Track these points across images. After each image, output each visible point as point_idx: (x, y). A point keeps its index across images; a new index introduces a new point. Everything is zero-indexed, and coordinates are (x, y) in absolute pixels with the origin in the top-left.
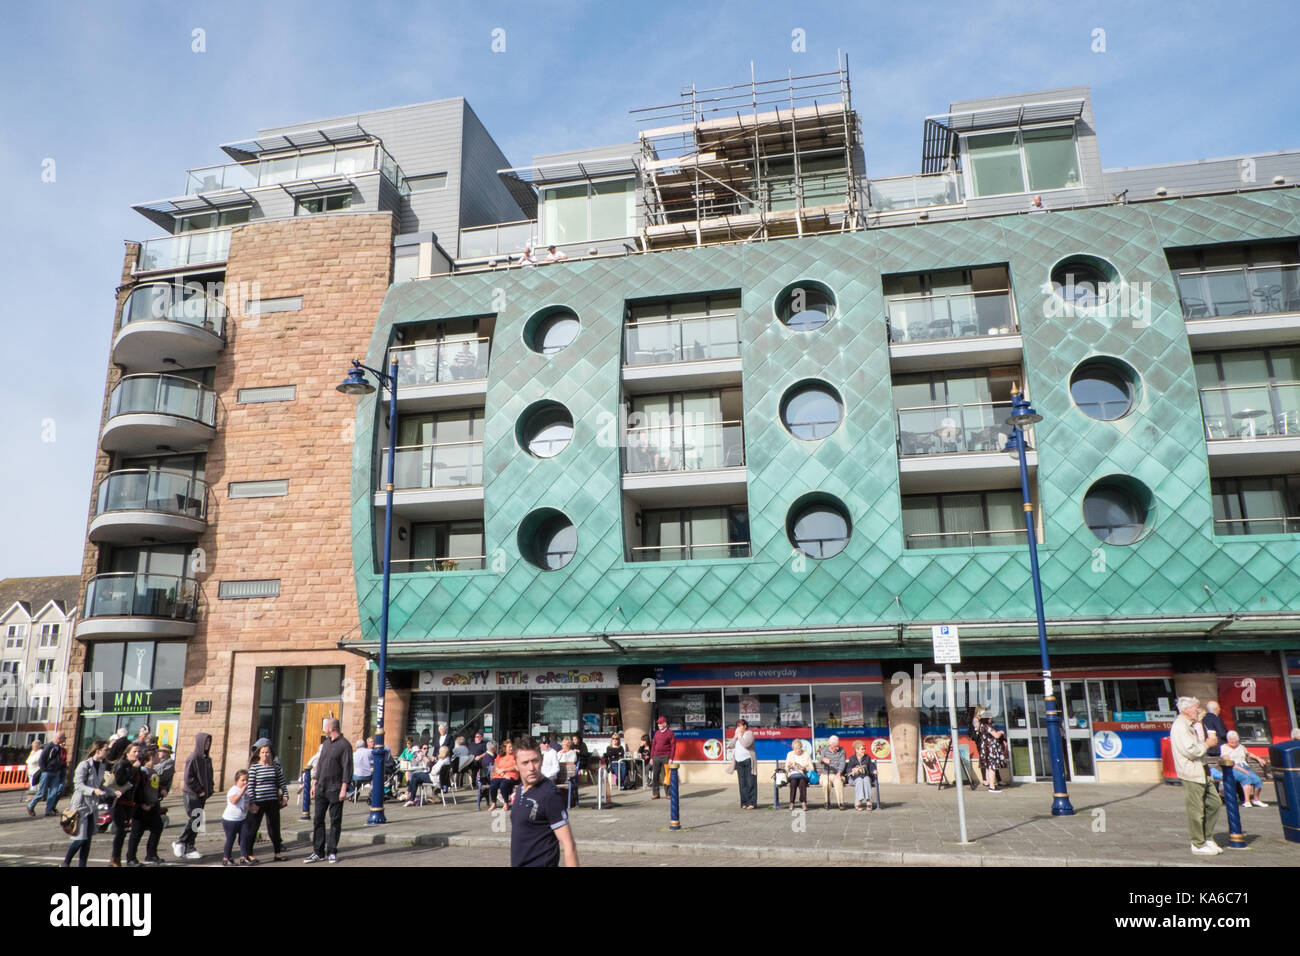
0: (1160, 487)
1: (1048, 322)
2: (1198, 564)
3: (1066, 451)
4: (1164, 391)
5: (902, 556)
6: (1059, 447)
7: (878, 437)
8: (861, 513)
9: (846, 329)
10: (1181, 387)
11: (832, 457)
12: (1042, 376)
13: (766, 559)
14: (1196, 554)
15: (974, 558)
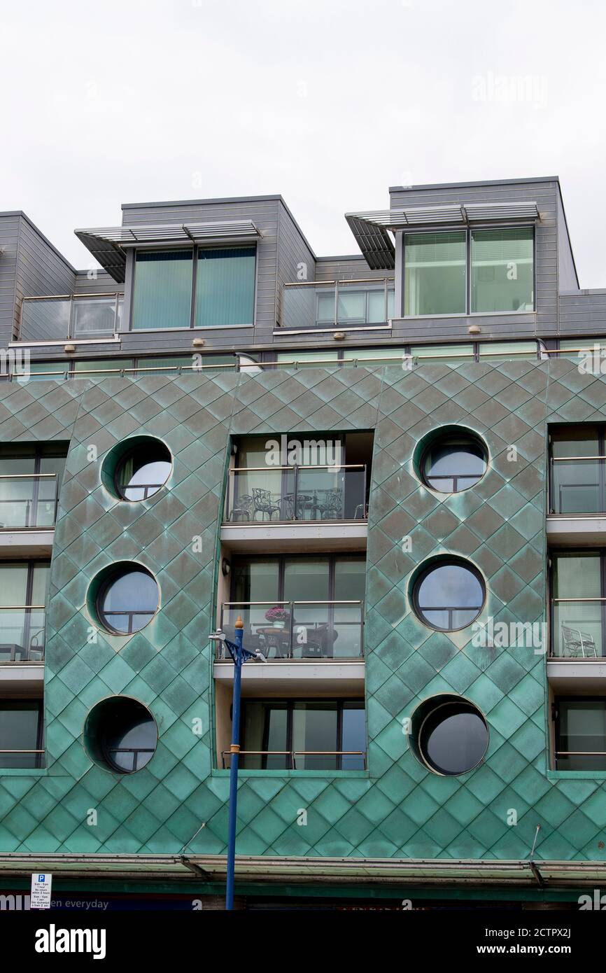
0: (492, 712)
1: (398, 508)
2: (531, 801)
3: (396, 665)
4: (508, 600)
5: (211, 776)
6: (388, 659)
7: (193, 636)
8: (167, 725)
9: (176, 502)
10: (528, 597)
11: (139, 657)
12: (381, 575)
13: (61, 772)
14: (529, 790)
15: (333, 783)
